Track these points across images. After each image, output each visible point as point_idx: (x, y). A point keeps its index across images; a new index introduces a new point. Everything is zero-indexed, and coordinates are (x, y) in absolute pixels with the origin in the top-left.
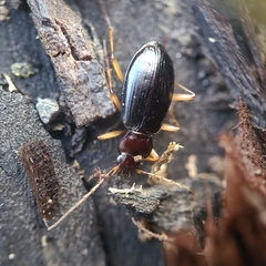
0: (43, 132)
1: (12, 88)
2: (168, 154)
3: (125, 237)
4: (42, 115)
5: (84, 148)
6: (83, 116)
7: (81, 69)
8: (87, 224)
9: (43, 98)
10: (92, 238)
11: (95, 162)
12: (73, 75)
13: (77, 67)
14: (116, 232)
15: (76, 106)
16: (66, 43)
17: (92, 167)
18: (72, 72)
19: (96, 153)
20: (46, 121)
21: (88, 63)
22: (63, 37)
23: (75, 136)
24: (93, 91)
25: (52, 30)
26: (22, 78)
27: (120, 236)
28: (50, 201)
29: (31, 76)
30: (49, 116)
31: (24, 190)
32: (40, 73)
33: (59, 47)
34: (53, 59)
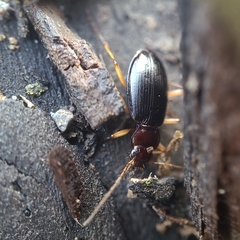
0: (62, 139)
1: (30, 104)
2: (175, 143)
3: (144, 231)
4: (59, 124)
5: (96, 152)
6: (97, 118)
7: (91, 76)
8: (111, 221)
9: (54, 112)
10: (117, 234)
11: (106, 163)
12: (84, 83)
13: (86, 76)
14: (135, 228)
15: (90, 110)
16: (75, 55)
17: (104, 168)
18: (83, 80)
19: (106, 155)
20: (63, 129)
21: (96, 70)
22: (73, 52)
23: (87, 141)
24: (104, 93)
25: (62, 46)
26: (35, 96)
27: (139, 232)
28: (78, 201)
29: (42, 93)
30: (66, 123)
31: (53, 194)
32: (49, 90)
33: (69, 60)
34: (65, 73)
